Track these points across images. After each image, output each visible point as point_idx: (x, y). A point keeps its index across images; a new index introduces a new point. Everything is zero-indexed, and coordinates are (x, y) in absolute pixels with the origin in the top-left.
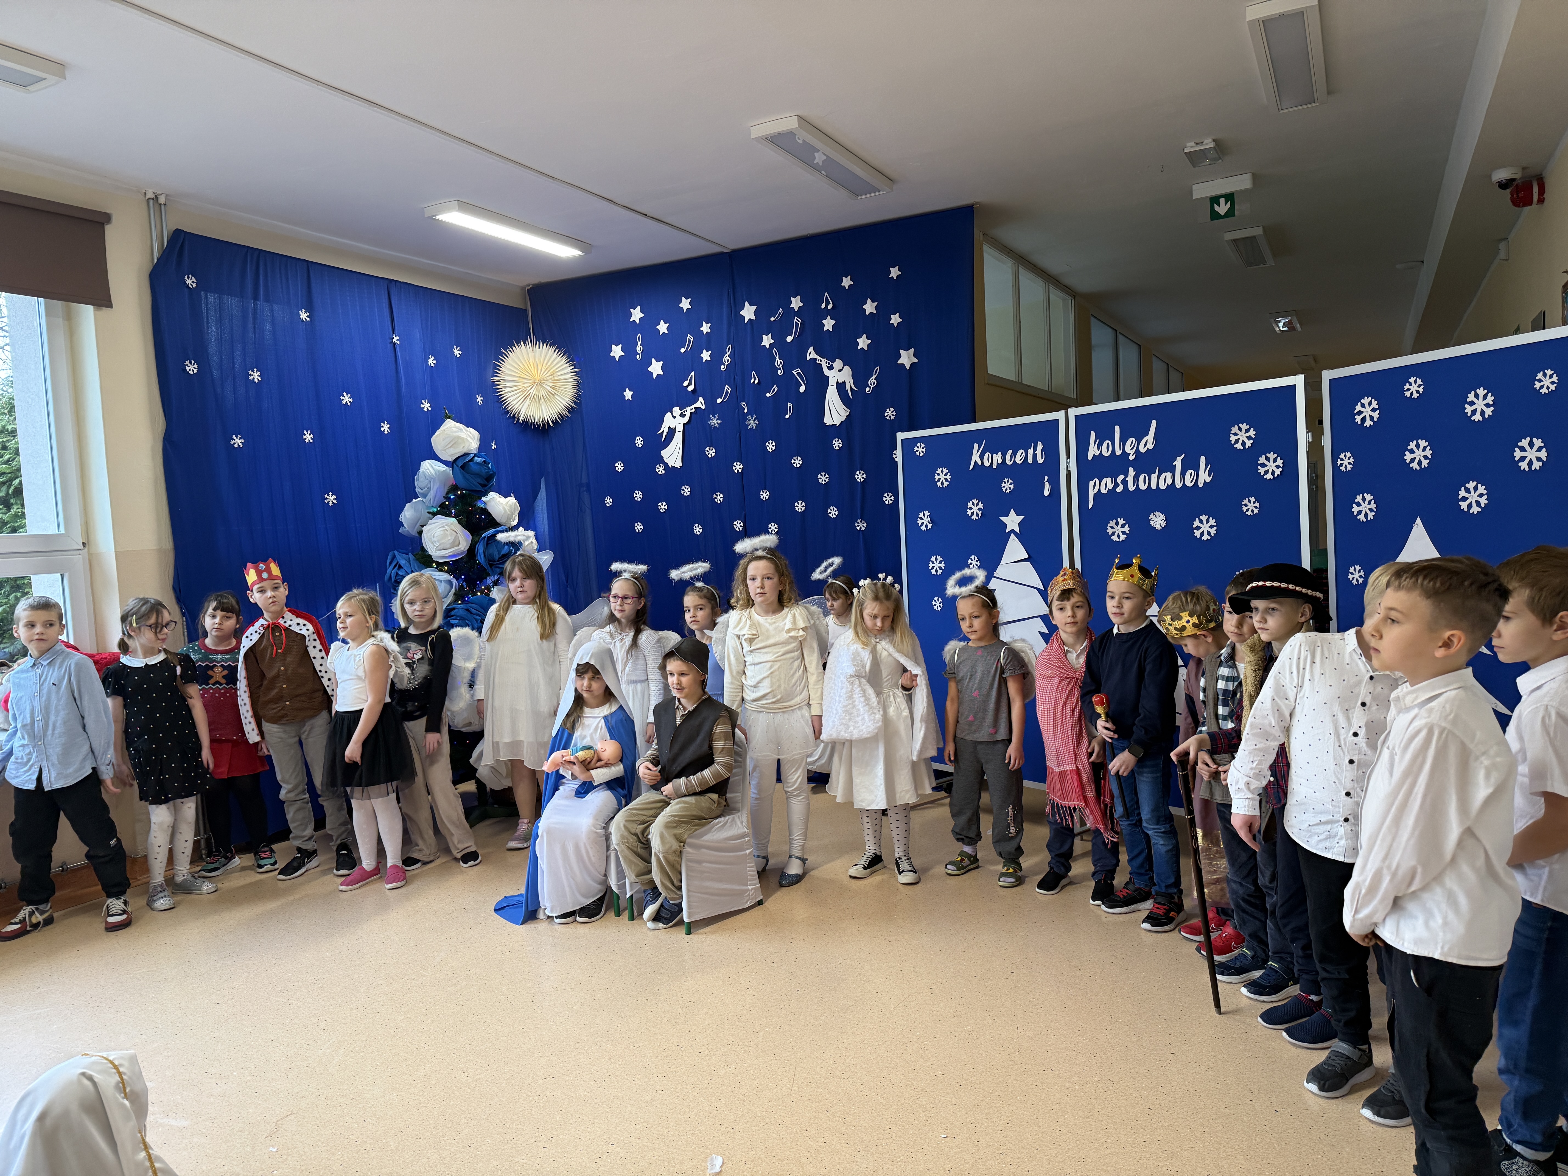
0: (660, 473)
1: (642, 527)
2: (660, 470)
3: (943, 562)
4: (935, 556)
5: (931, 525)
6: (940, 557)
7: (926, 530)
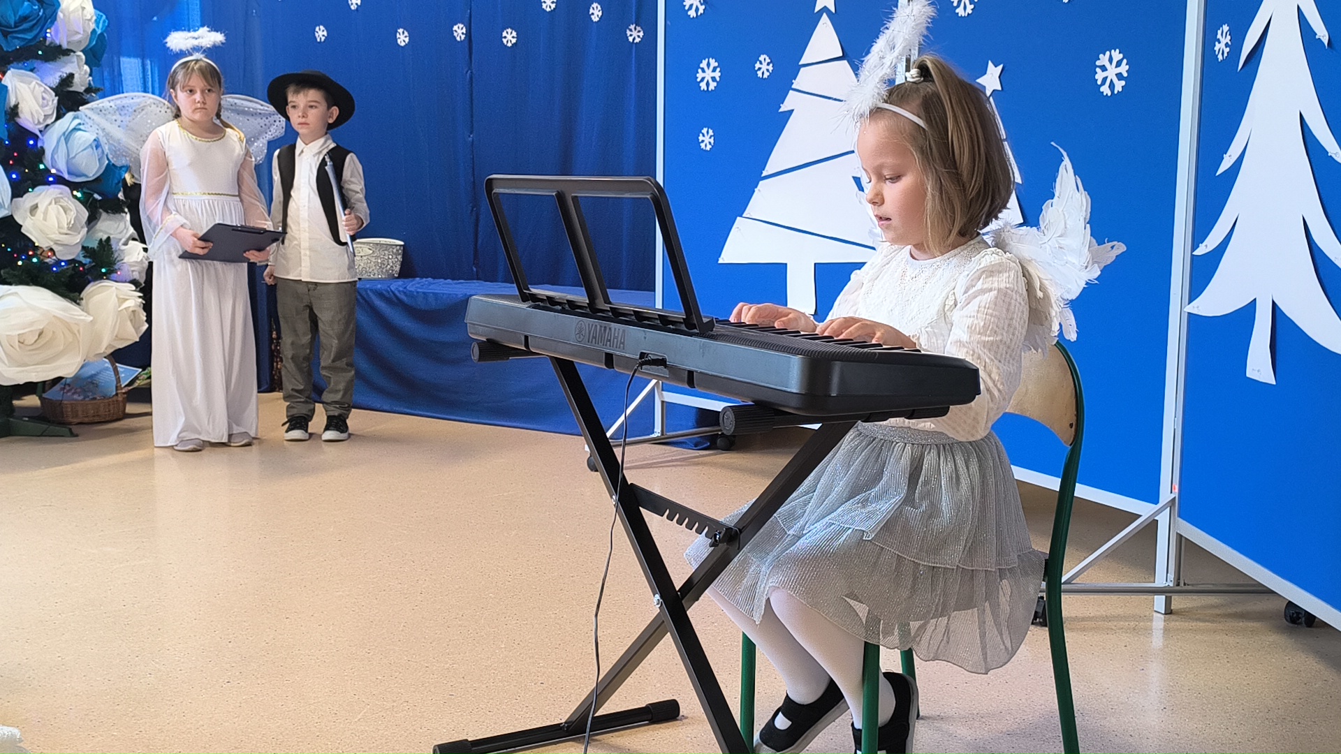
1: (325, 33)
3: (718, 69)
4: (707, 60)
5: (703, 7)
6: (714, 60)
7: (695, 16)
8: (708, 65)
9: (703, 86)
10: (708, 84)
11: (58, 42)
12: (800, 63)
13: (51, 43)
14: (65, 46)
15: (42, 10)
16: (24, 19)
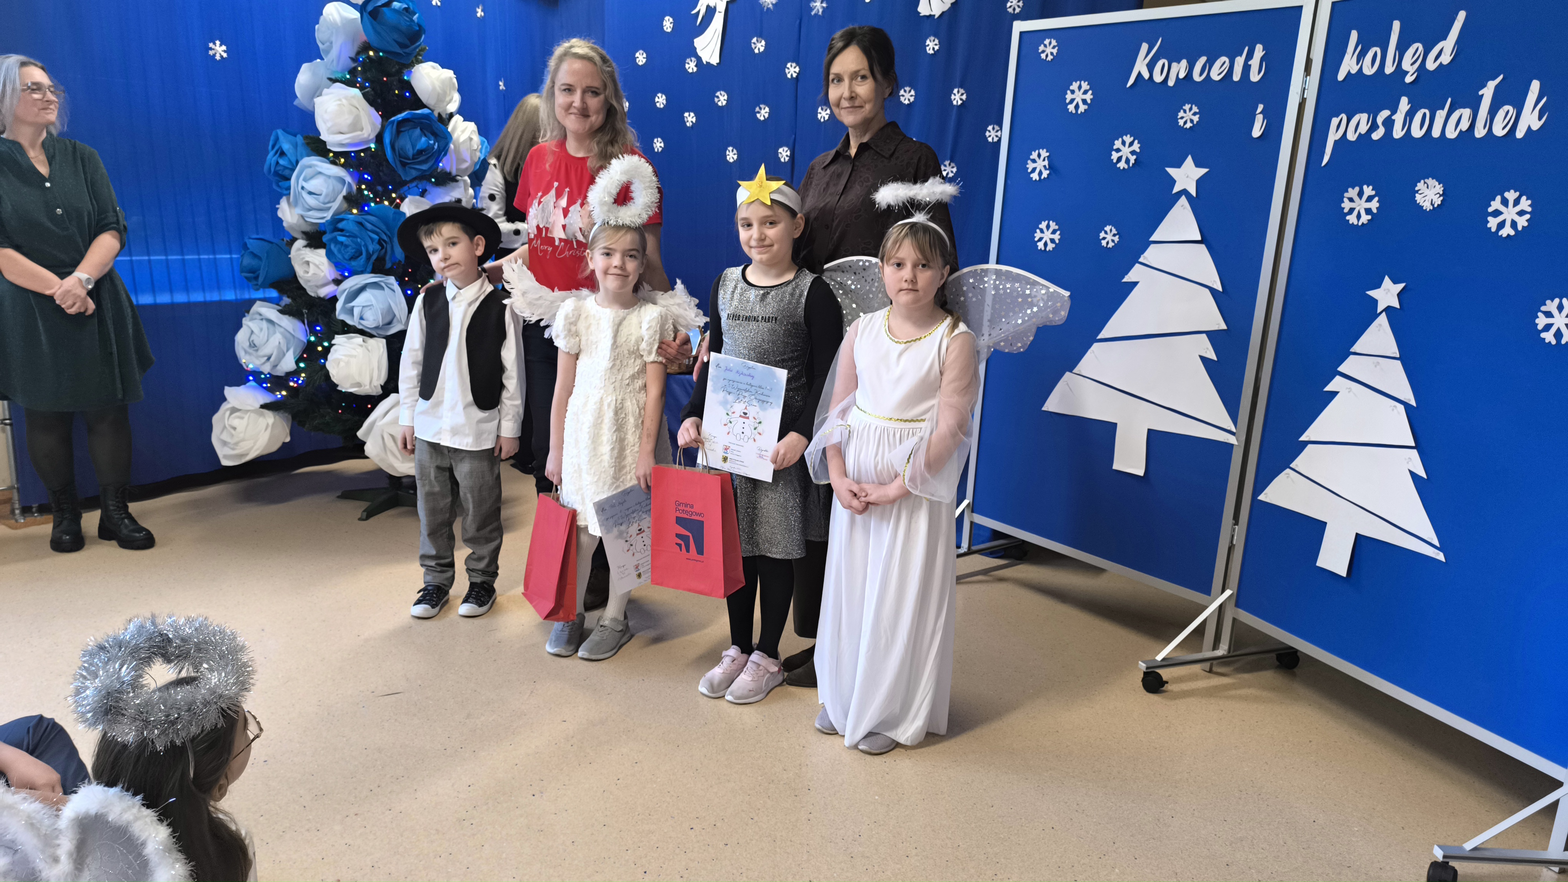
0: (690, 71)
1: (662, 145)
2: (691, 66)
3: (1058, 232)
4: (1047, 222)
5: (1048, 172)
6: (1054, 223)
7: (1038, 179)
8: (1048, 227)
9: (1041, 245)
10: (1046, 244)
11: (448, 170)
12: (1152, 239)
13: (442, 170)
14: (454, 172)
15: (437, 144)
16: (420, 152)
